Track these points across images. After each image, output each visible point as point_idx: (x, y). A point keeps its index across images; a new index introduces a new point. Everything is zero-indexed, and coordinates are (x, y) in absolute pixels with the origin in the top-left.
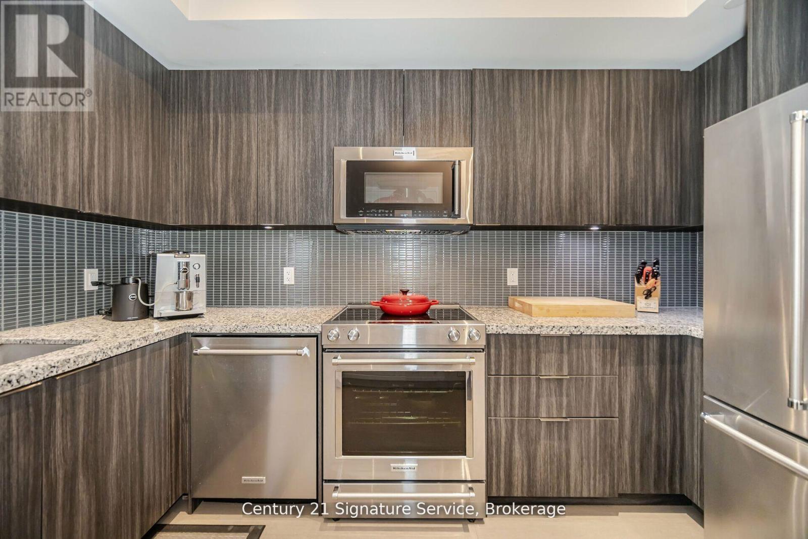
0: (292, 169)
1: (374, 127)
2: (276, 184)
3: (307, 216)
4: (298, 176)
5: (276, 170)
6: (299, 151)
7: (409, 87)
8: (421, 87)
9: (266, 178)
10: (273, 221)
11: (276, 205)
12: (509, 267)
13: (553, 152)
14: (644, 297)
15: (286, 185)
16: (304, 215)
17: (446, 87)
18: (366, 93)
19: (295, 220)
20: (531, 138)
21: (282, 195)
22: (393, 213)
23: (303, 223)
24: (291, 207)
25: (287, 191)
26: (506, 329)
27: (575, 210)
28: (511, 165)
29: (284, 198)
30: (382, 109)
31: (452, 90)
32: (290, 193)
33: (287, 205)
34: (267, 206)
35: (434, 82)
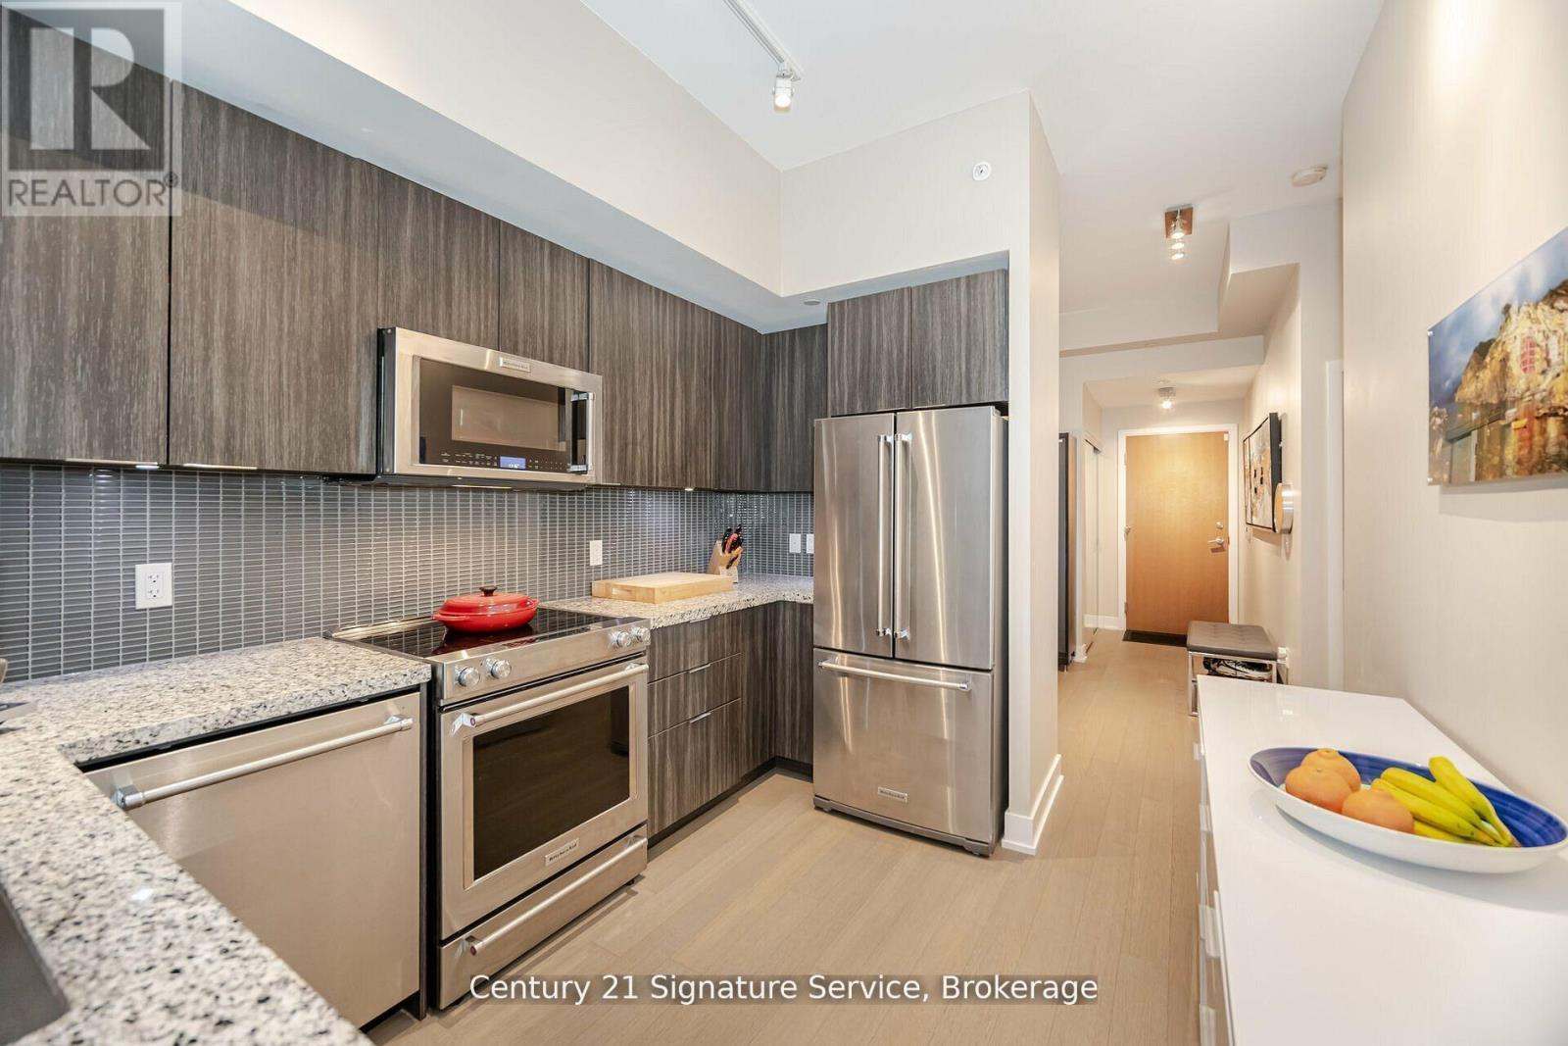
0: (273, 344)
1: (451, 302)
2: (229, 370)
3: (310, 453)
4: (289, 364)
5: (228, 338)
6: (292, 309)
7: (506, 253)
8: (524, 258)
9: (199, 354)
10: (218, 460)
11: (227, 421)
12: (591, 539)
13: (668, 396)
14: (725, 567)
15: (257, 377)
16: (303, 448)
17: (558, 272)
18: (437, 235)
19: (281, 458)
20: (648, 373)
21: (243, 401)
22: (498, 461)
23: (302, 467)
24: (270, 429)
25: (259, 392)
26: (661, 622)
27: (686, 468)
28: (630, 406)
29: (250, 408)
30: (464, 275)
31: (564, 278)
32: (266, 398)
33: (259, 425)
34: (198, 418)
35: (542, 257)
